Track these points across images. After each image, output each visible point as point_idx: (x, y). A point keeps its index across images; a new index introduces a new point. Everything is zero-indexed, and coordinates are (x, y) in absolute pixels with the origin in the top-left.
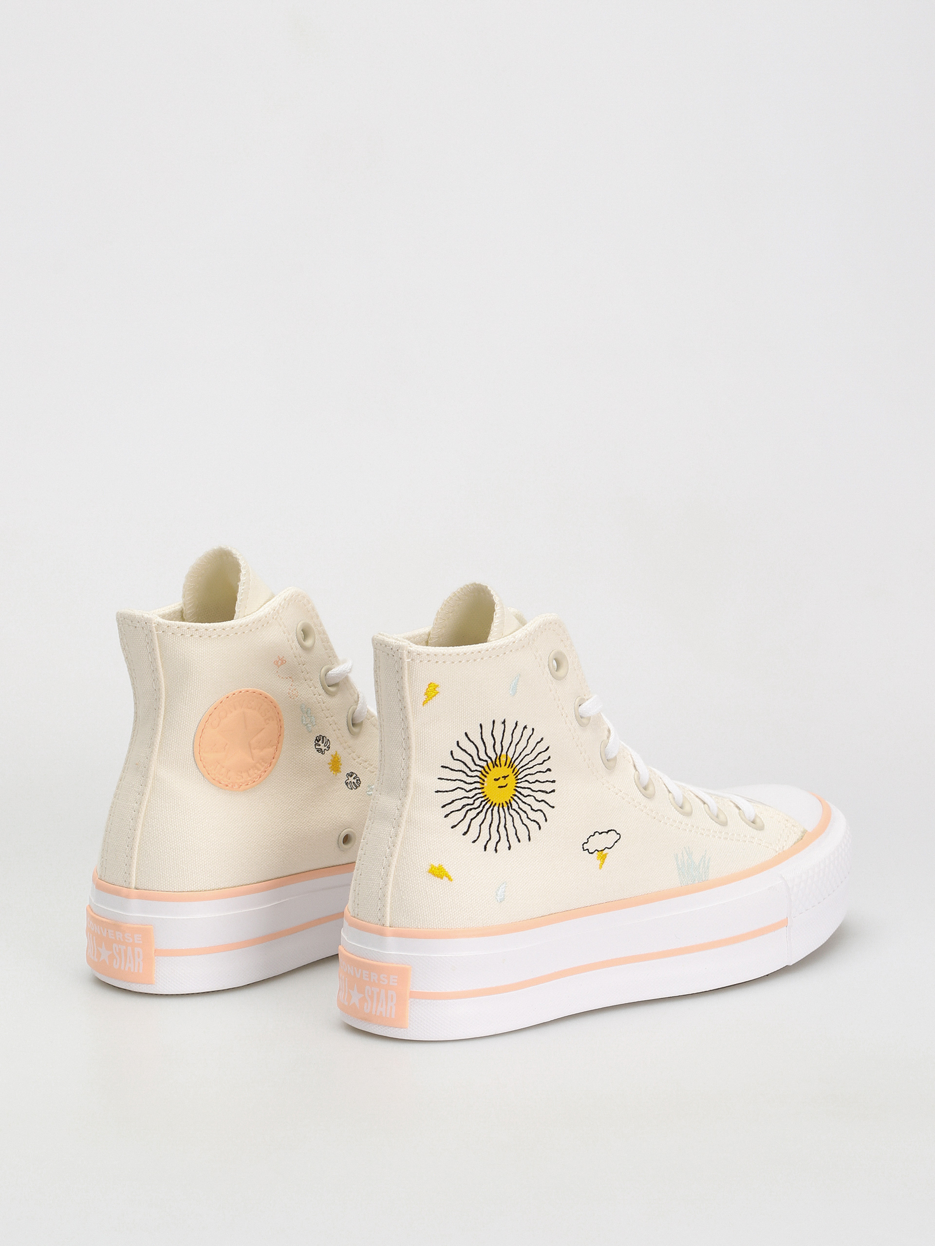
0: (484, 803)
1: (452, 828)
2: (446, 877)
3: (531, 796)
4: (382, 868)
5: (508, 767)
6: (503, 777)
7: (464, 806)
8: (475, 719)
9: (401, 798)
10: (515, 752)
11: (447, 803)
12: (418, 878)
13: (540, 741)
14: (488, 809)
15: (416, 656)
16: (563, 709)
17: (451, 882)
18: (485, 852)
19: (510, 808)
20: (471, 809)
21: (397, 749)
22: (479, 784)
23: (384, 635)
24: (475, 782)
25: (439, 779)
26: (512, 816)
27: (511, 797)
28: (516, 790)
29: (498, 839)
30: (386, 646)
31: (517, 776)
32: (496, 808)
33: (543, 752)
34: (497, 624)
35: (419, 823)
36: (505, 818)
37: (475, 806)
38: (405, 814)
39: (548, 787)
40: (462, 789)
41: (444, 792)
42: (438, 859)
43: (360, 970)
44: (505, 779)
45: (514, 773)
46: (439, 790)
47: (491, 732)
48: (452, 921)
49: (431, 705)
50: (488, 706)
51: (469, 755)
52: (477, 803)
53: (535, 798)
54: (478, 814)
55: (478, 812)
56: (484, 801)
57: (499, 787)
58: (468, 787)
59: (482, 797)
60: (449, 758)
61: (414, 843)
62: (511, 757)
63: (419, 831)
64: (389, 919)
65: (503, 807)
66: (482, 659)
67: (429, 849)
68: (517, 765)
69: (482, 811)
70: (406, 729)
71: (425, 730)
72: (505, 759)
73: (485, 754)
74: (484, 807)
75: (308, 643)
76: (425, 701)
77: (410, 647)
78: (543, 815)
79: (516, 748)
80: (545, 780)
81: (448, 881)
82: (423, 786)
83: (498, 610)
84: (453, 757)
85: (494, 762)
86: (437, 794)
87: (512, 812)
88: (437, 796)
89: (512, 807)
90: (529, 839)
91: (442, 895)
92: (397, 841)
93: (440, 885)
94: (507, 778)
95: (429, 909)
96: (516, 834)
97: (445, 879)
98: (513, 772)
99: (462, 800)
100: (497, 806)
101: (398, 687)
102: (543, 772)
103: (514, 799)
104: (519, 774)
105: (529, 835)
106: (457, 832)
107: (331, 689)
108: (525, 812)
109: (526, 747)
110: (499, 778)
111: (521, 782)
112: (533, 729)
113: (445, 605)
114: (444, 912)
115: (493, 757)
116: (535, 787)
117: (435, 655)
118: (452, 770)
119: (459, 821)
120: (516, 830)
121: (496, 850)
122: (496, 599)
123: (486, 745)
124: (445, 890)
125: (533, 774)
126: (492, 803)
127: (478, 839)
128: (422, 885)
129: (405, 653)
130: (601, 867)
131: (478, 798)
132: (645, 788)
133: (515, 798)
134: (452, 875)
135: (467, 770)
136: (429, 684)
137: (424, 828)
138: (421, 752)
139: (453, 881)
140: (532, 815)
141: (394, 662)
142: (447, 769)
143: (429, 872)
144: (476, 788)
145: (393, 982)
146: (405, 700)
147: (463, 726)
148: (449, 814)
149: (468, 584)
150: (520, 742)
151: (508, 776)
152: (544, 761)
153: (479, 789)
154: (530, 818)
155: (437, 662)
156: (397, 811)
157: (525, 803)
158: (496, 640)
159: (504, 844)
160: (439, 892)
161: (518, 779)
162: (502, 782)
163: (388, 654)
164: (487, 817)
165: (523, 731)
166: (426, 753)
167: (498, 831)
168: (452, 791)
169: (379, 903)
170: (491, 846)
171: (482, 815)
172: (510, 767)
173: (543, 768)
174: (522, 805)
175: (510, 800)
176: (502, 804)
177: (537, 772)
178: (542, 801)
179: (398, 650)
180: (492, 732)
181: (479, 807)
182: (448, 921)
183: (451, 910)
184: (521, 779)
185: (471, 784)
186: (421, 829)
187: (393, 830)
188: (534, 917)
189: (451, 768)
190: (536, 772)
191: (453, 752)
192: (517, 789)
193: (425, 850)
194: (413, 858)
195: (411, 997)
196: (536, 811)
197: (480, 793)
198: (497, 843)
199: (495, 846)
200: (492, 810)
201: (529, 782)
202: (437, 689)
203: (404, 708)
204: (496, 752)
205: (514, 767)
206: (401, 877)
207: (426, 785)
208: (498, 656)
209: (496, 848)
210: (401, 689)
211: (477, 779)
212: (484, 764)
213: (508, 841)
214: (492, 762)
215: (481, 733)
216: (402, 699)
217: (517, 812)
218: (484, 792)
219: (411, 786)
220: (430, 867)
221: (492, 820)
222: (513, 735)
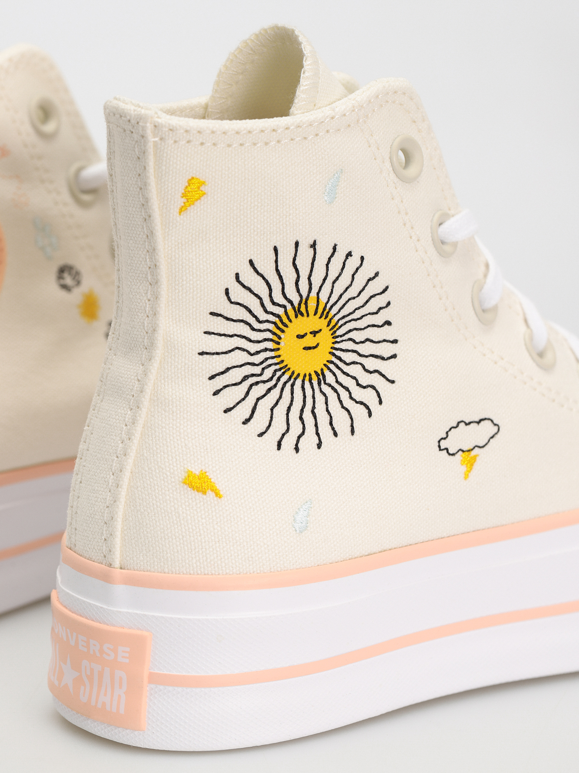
0: (278, 374)
1: (225, 412)
2: (212, 490)
3: (357, 363)
4: (111, 473)
5: (320, 317)
6: (311, 333)
7: (246, 378)
8: (265, 239)
9: (143, 362)
10: (332, 292)
11: (218, 372)
12: (167, 492)
13: (374, 278)
14: (285, 383)
15: (167, 134)
16: (412, 228)
17: (219, 500)
18: (278, 452)
19: (322, 382)
20: (257, 383)
21: (139, 284)
22: (271, 343)
23: (119, 100)
24: (265, 340)
25: (205, 333)
26: (324, 395)
27: (325, 365)
28: (334, 354)
29: (301, 431)
30: (121, 116)
31: (335, 332)
32: (299, 382)
33: (378, 294)
34: (306, 87)
35: (171, 403)
36: (314, 397)
37: (265, 377)
38: (149, 389)
39: (385, 350)
40: (244, 350)
41: (213, 354)
42: (199, 461)
43: (75, 634)
44: (315, 336)
45: (331, 327)
46: (205, 351)
47: (292, 260)
48: (219, 562)
49: (192, 214)
50: (288, 219)
51: (257, 296)
52: (268, 373)
53: (364, 367)
54: (269, 390)
55: (269, 387)
56: (280, 369)
57: (304, 348)
58: (253, 348)
59: (276, 364)
60: (222, 299)
61: (161, 436)
62: (325, 301)
63: (171, 416)
64: (118, 556)
65: (310, 380)
66: (278, 142)
67: (186, 445)
68: (335, 315)
69: (275, 386)
70: (152, 251)
71: (183, 254)
72: (315, 305)
73: (281, 296)
74: (279, 379)
75: (49, 127)
76: (182, 207)
77: (158, 117)
78: (375, 394)
79: (333, 287)
80: (381, 339)
81: (215, 498)
82: (180, 345)
83: (308, 65)
84: (229, 299)
85: (297, 309)
86: (201, 356)
87: (324, 387)
88: (201, 361)
89: (325, 381)
90: (353, 432)
91: (204, 521)
92: (134, 432)
93: (202, 503)
94: (317, 335)
95: (182, 541)
96: (331, 424)
97: (211, 494)
98: (328, 326)
99: (243, 367)
100: (301, 378)
101: (139, 183)
102: (378, 326)
103: (329, 369)
104: (337, 329)
105: (352, 426)
106: (232, 419)
107: (86, 198)
108: (347, 389)
109: (351, 285)
110: (306, 334)
111: (342, 341)
112: (362, 258)
113: (232, 61)
114: (207, 547)
115: (296, 301)
116: (365, 349)
117: (199, 132)
118: (227, 319)
119: (237, 401)
120: (331, 417)
121: (297, 449)
122: (306, 49)
123: (284, 281)
124: (210, 512)
125: (361, 329)
126: (293, 373)
127: (269, 431)
128: (173, 504)
129: (149, 127)
130: (466, 477)
131: (270, 365)
132: (541, 355)
133: (332, 366)
134: (221, 489)
135: (252, 321)
136: (190, 180)
137: (178, 412)
138: (176, 289)
139: (223, 499)
140: (359, 394)
141: (134, 143)
142: (220, 318)
143: (184, 483)
144: (266, 350)
145: (123, 657)
146: (150, 204)
147: (245, 248)
148: (221, 389)
149: (266, 27)
150: (340, 278)
151: (321, 330)
152: (380, 309)
153: (272, 350)
154: (355, 398)
155: (202, 144)
156: (137, 382)
157: (348, 375)
158: (303, 113)
159: (310, 438)
160: (200, 514)
161: (337, 337)
162: (310, 341)
163: (125, 131)
164: (283, 396)
165: (345, 261)
166: (185, 291)
167: (301, 418)
168: (226, 353)
169: (104, 529)
170: (289, 441)
171: (275, 393)
172: (324, 317)
173: (379, 319)
174: (342, 378)
175: (322, 370)
176: (310, 375)
177: (369, 326)
178: (376, 371)
179: (138, 123)
180: (294, 259)
181: (271, 379)
182: (212, 563)
183: (218, 545)
184: (341, 336)
185: (259, 342)
186: (173, 412)
187: (129, 412)
188: (356, 556)
189: (225, 315)
190: (366, 325)
191: (230, 291)
192: (334, 351)
193: (180, 447)
194: (159, 460)
195: (150, 682)
196: (364, 387)
197: (273, 358)
198: (299, 437)
199: (295, 442)
200: (293, 385)
201: (354, 341)
202: (202, 188)
203: (148, 218)
204: (301, 292)
205: (330, 317)
206: (139, 489)
207: (183, 342)
208: (305, 138)
209: (297, 445)
210: (143, 188)
211: (268, 335)
212: (280, 311)
213: (318, 434)
214: (294, 308)
215: (276, 261)
216: (145, 204)
217: (333, 388)
218: (279, 356)
219: (160, 343)
220: (186, 475)
221: (292, 401)
222: (329, 266)
